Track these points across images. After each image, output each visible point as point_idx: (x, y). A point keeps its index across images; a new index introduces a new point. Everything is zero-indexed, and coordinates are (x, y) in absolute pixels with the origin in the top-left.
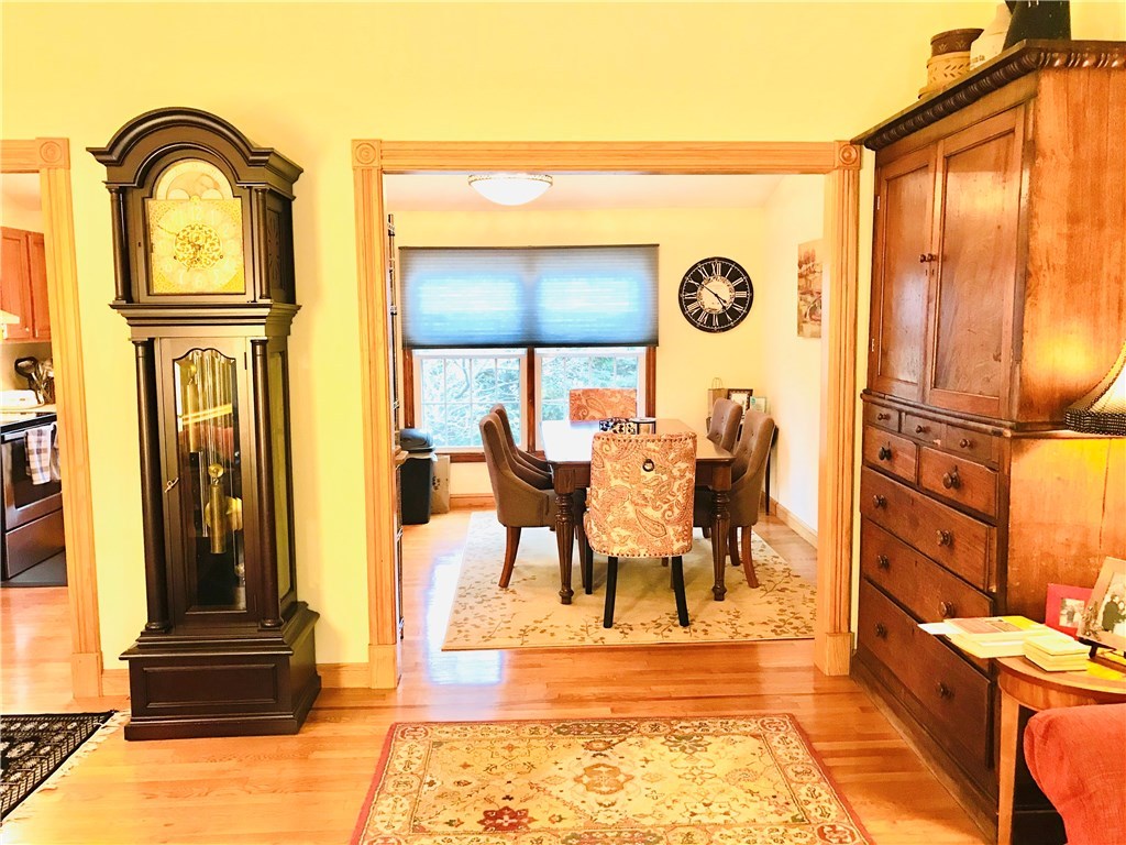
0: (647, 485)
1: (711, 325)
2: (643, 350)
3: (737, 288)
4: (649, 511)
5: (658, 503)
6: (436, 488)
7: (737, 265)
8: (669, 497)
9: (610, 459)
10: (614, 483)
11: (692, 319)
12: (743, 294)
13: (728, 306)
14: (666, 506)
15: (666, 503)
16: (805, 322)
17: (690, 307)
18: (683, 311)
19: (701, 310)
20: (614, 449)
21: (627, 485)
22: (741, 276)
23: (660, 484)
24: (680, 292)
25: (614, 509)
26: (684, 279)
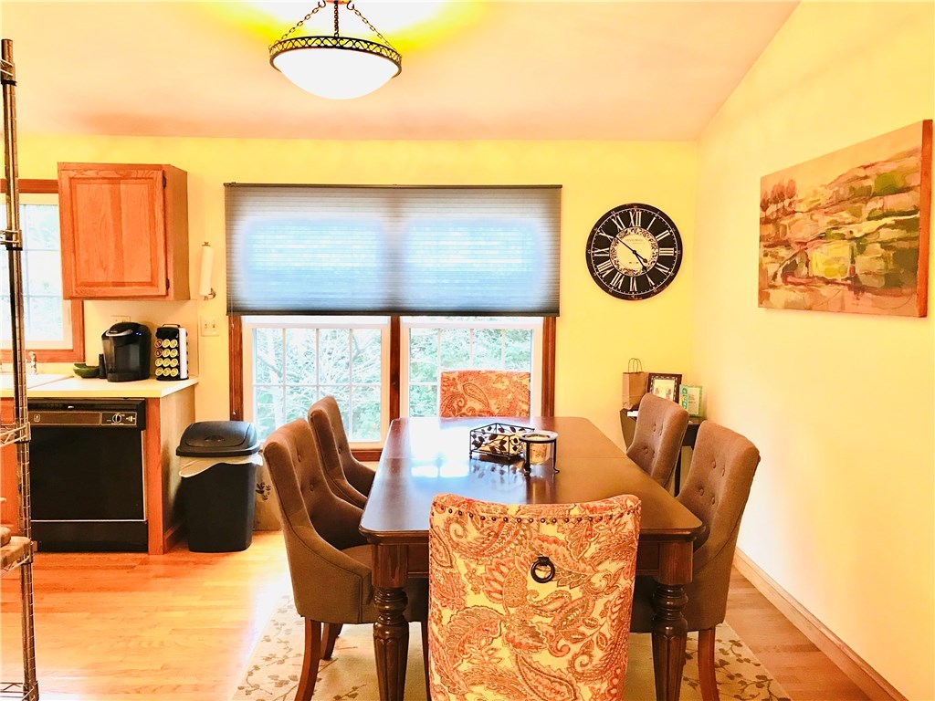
0: (539, 609)
1: (628, 291)
2: (539, 320)
3: (662, 244)
4: (544, 659)
5: (562, 642)
6: (265, 499)
7: (662, 214)
8: (582, 629)
9: (464, 553)
10: (473, 600)
11: (604, 282)
12: (669, 252)
13: (650, 266)
14: (576, 648)
15: (576, 641)
16: (774, 287)
17: (601, 267)
18: (592, 271)
19: (615, 271)
20: (473, 534)
21: (500, 608)
22: (666, 228)
23: (566, 608)
24: (589, 247)
25: (472, 649)
26: (593, 232)
